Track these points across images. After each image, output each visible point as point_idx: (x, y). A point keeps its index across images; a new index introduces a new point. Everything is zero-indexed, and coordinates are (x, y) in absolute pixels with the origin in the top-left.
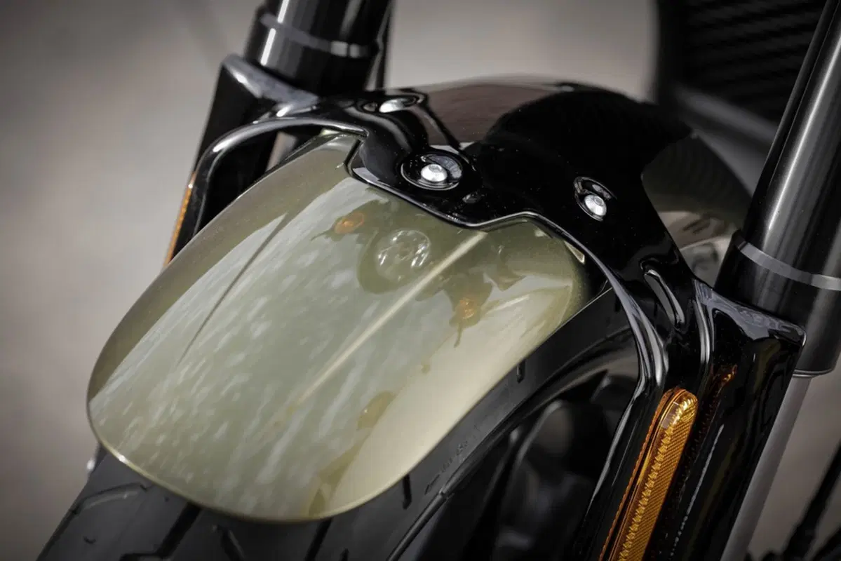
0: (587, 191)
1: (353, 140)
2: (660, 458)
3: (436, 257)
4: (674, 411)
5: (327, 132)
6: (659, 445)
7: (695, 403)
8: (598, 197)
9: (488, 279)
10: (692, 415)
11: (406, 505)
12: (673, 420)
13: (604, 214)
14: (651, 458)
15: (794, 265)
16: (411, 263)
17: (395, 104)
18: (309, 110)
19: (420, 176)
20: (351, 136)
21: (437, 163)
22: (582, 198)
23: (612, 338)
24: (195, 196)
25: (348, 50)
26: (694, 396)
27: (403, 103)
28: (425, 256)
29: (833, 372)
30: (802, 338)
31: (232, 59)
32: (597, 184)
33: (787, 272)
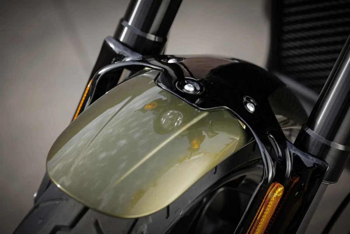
0: (248, 101)
1: (158, 72)
2: (268, 209)
3: (185, 122)
4: (274, 192)
5: (147, 68)
6: (268, 204)
7: (283, 189)
8: (252, 104)
9: (204, 133)
10: (281, 194)
11: (167, 218)
12: (274, 195)
13: (254, 111)
14: (264, 209)
15: (326, 138)
16: (175, 124)
17: (174, 60)
18: (139, 59)
19: (184, 88)
20: (157, 71)
21: (191, 84)
22: (246, 103)
23: (250, 162)
24: (91, 90)
25: (155, 39)
26: (282, 186)
27: (177, 60)
28: (181, 122)
29: (337, 183)
30: (327, 167)
31: (109, 38)
32: (252, 99)
33: (323, 140)
